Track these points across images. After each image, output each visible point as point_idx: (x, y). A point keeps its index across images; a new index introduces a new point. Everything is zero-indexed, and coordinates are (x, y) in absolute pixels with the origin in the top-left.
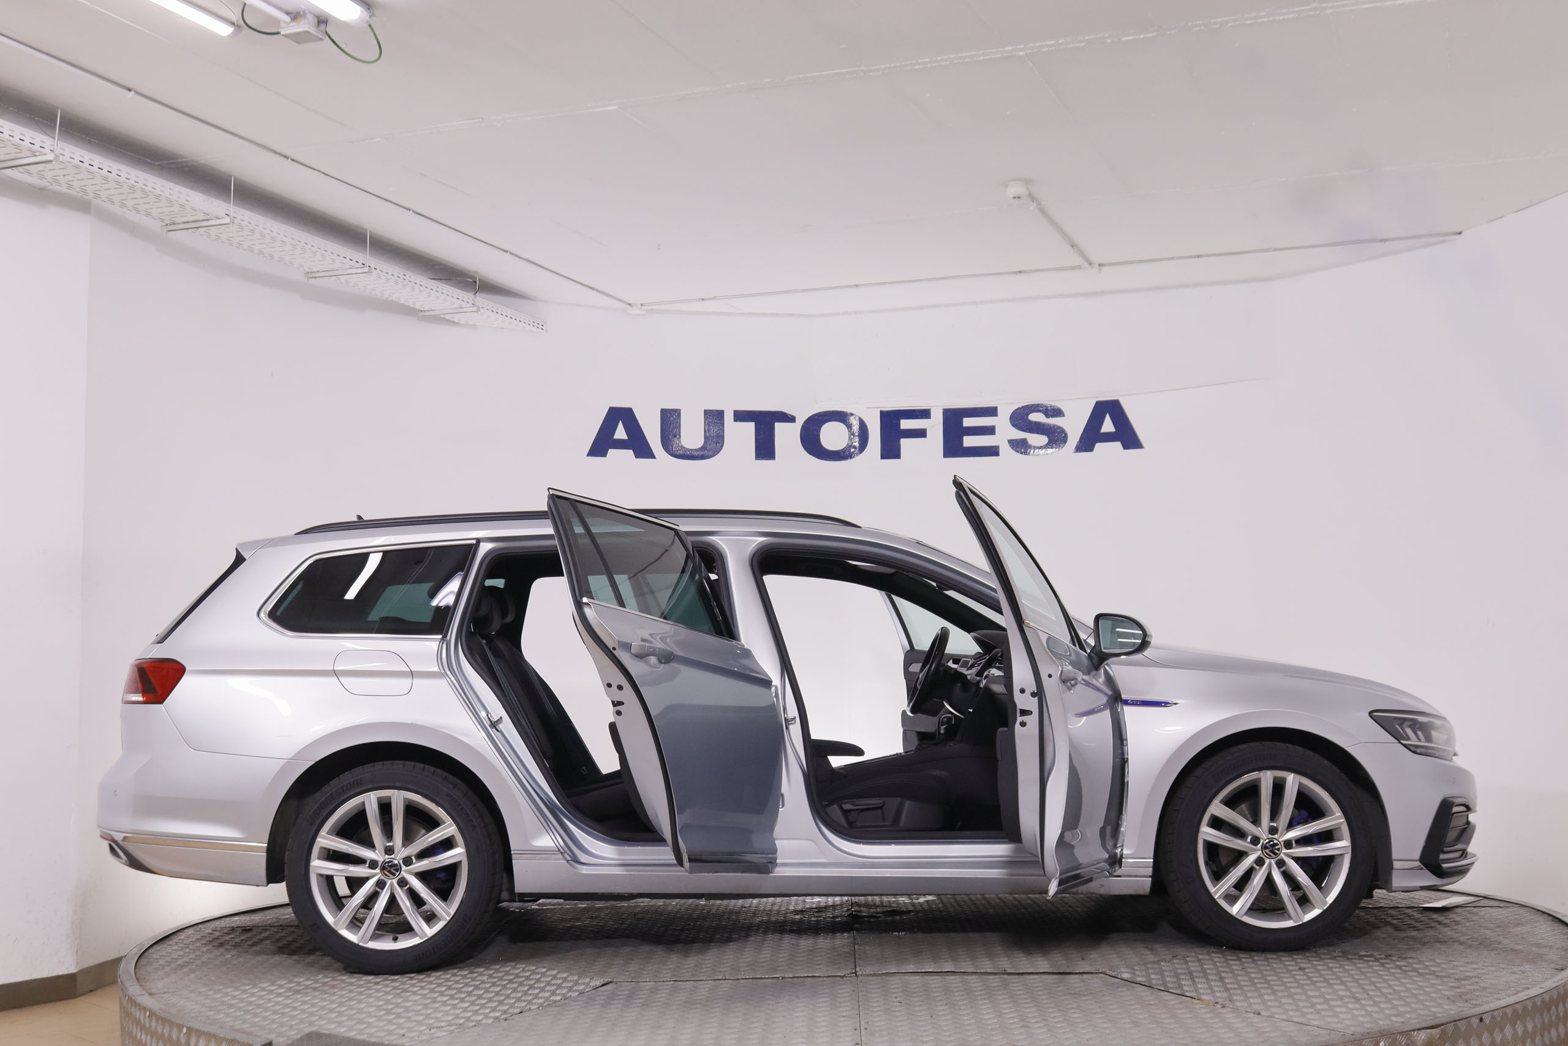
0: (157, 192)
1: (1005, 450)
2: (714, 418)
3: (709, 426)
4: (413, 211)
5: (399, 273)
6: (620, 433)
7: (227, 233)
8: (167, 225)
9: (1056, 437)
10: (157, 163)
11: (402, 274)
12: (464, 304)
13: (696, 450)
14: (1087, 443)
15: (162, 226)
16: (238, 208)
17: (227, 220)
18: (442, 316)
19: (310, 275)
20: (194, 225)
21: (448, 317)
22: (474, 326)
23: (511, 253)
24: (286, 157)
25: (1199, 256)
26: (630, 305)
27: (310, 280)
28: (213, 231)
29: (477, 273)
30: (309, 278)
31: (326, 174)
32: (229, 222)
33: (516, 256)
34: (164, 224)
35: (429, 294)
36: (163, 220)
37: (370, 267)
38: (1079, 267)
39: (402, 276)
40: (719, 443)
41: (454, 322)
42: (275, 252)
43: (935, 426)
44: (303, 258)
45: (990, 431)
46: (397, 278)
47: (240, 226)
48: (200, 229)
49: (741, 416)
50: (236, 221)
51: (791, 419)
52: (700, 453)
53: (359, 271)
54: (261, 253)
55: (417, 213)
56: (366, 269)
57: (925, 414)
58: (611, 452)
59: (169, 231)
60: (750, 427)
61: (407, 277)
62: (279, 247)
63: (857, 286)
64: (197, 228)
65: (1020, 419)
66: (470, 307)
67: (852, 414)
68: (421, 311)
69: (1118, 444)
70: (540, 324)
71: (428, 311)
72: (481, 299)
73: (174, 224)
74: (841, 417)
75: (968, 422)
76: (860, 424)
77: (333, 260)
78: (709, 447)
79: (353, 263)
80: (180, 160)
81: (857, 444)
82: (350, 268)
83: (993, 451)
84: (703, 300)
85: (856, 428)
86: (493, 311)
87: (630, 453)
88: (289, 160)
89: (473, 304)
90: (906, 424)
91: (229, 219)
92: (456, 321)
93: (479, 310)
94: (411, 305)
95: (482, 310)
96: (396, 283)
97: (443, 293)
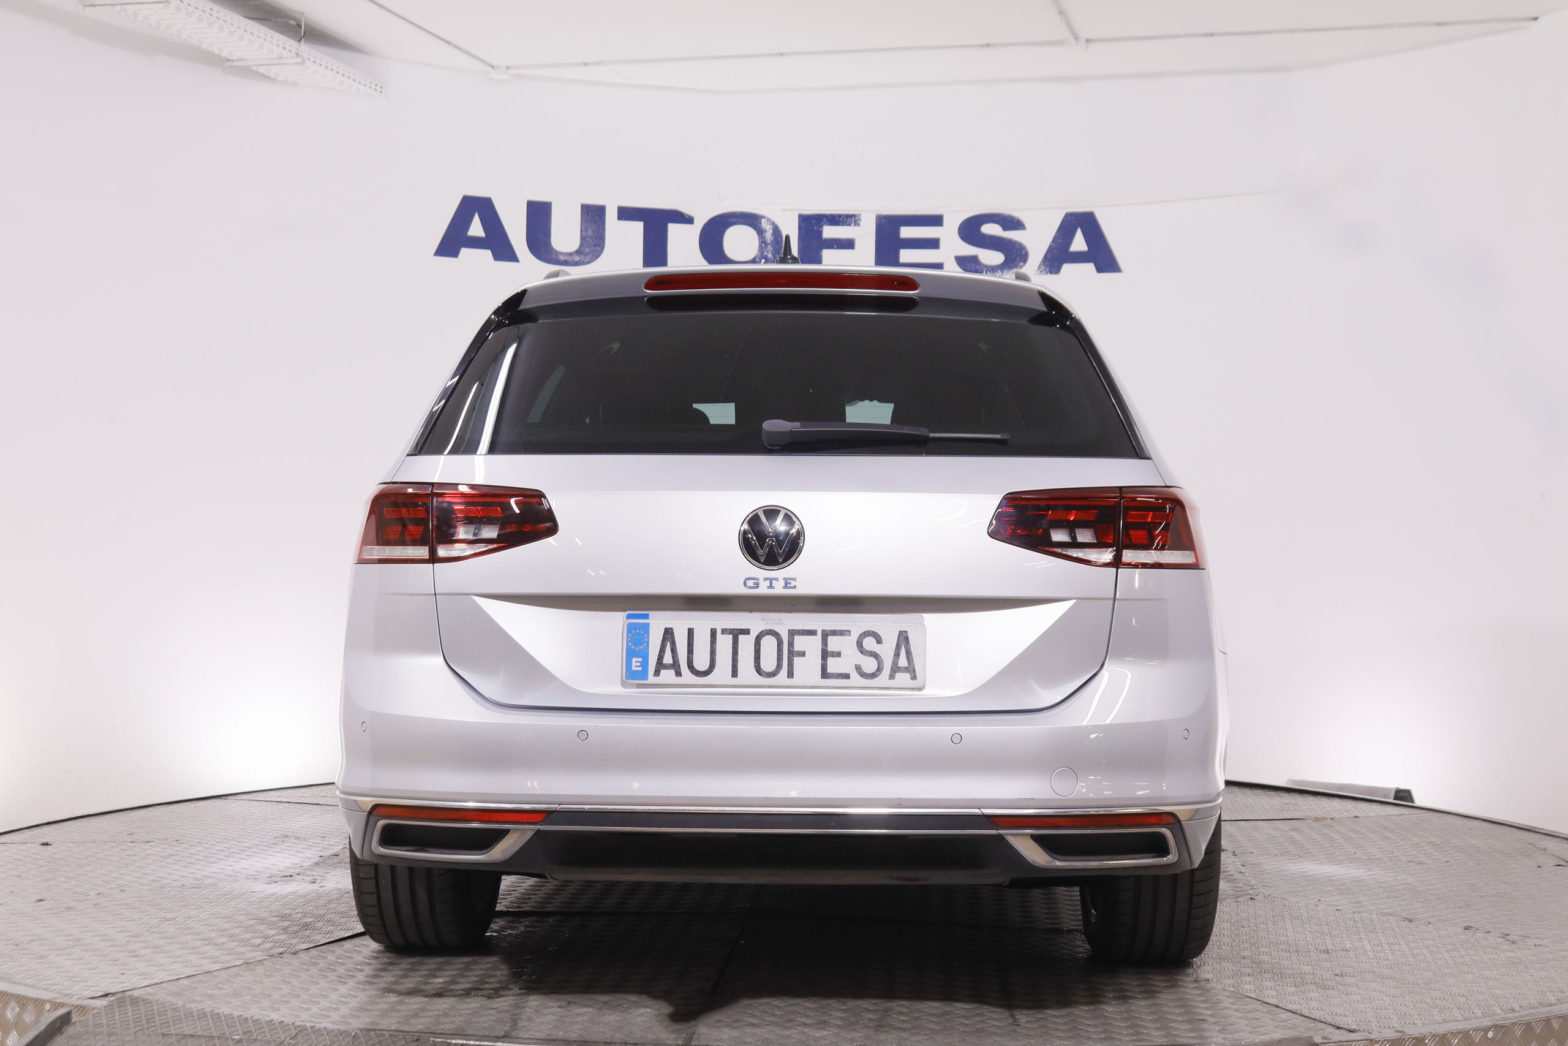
1: (951, 268)
2: (593, 215)
3: (587, 225)
5: (205, 7)
6: (476, 229)
9: (1015, 255)
11: (208, 7)
12: (285, 53)
13: (569, 254)
14: (1052, 263)
18: (254, 68)
21: (262, 70)
22: (296, 84)
25: (1210, 35)
26: (492, 66)
29: (303, 14)
35: (242, 38)
38: (1060, 43)
39: (208, 10)
40: (599, 245)
41: (268, 77)
43: (865, 236)
45: (933, 244)
49: (626, 214)
51: (689, 220)
52: (575, 258)
57: (852, 220)
58: (465, 252)
60: (638, 227)
63: (781, 54)
65: (971, 230)
66: (293, 57)
67: (764, 217)
68: (228, 60)
69: (1090, 267)
70: (379, 86)
71: (237, 60)
72: (307, 49)
74: (751, 220)
75: (907, 232)
76: (774, 229)
78: (584, 251)
81: (769, 257)
84: (585, 64)
85: (768, 234)
86: (320, 65)
87: (488, 253)
89: (297, 54)
90: (830, 232)
92: (273, 76)
93: (303, 62)
94: (216, 52)
95: (307, 62)
96: (200, 19)
97: (259, 37)
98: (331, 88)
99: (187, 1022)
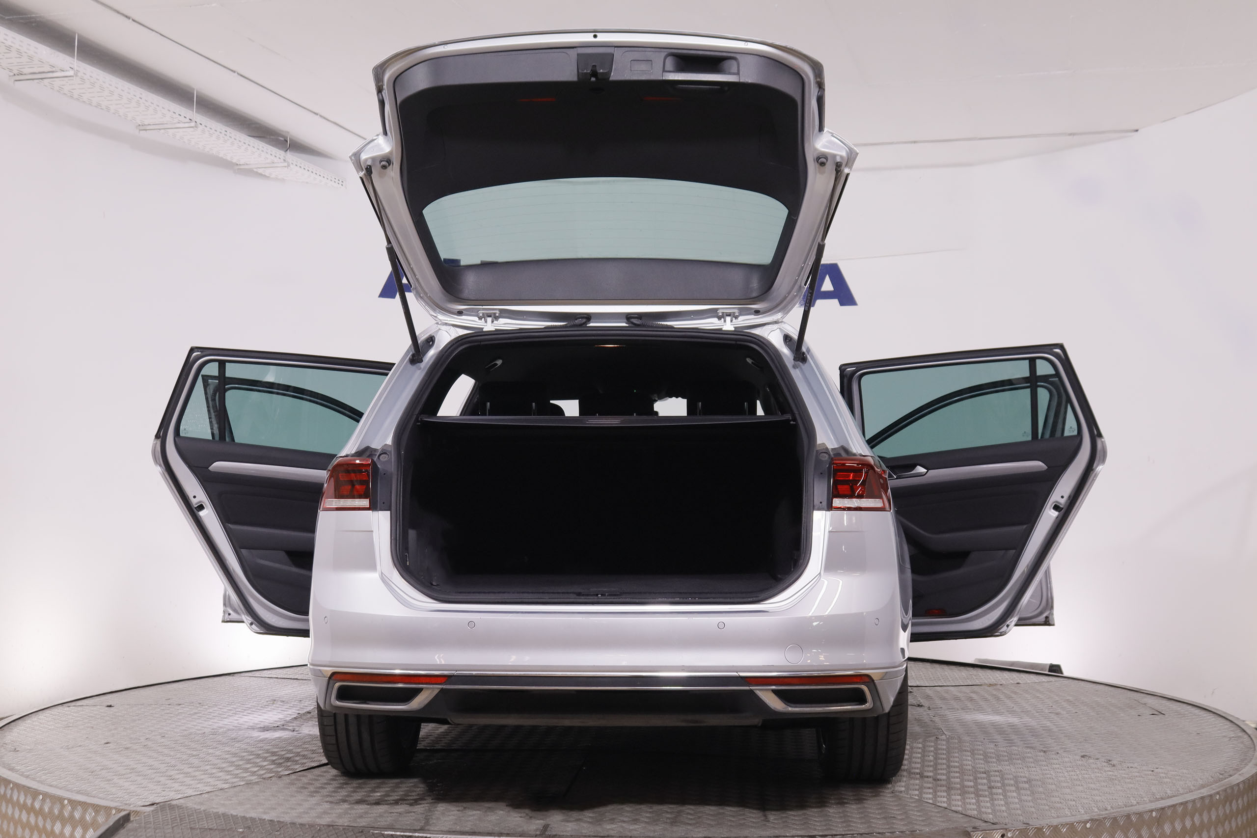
0: (9, 43)
4: (238, 74)
5: (222, 130)
7: (70, 85)
8: (15, 75)
10: (7, 18)
11: (224, 130)
12: (276, 160)
15: (10, 76)
16: (80, 62)
17: (71, 73)
18: (255, 170)
19: (143, 128)
20: (40, 77)
21: (260, 171)
22: (283, 180)
23: (321, 116)
24: (128, 17)
27: (141, 132)
28: (57, 83)
29: (288, 132)
30: (140, 130)
31: (163, 36)
32: (73, 75)
33: (324, 118)
34: (12, 74)
35: (246, 149)
36: (11, 70)
37: (196, 122)
39: (224, 132)
41: (265, 176)
42: (111, 105)
44: (137, 111)
46: (219, 134)
47: (82, 79)
48: (45, 80)
50: (79, 74)
53: (187, 125)
54: (98, 105)
55: (242, 76)
56: (193, 124)
59: (16, 81)
61: (228, 134)
62: (116, 100)
64: (41, 79)
66: (281, 162)
68: (237, 164)
70: (337, 179)
71: (243, 165)
72: (291, 157)
73: (21, 74)
77: (164, 115)
79: (181, 118)
80: (29, 16)
82: (179, 123)
86: (300, 167)
88: (131, 20)
89: (284, 160)
91: (73, 72)
92: (268, 175)
93: (289, 166)
94: (229, 160)
95: (291, 166)
96: (218, 138)
97: (258, 149)
98: (307, 183)
99: (207, 821)
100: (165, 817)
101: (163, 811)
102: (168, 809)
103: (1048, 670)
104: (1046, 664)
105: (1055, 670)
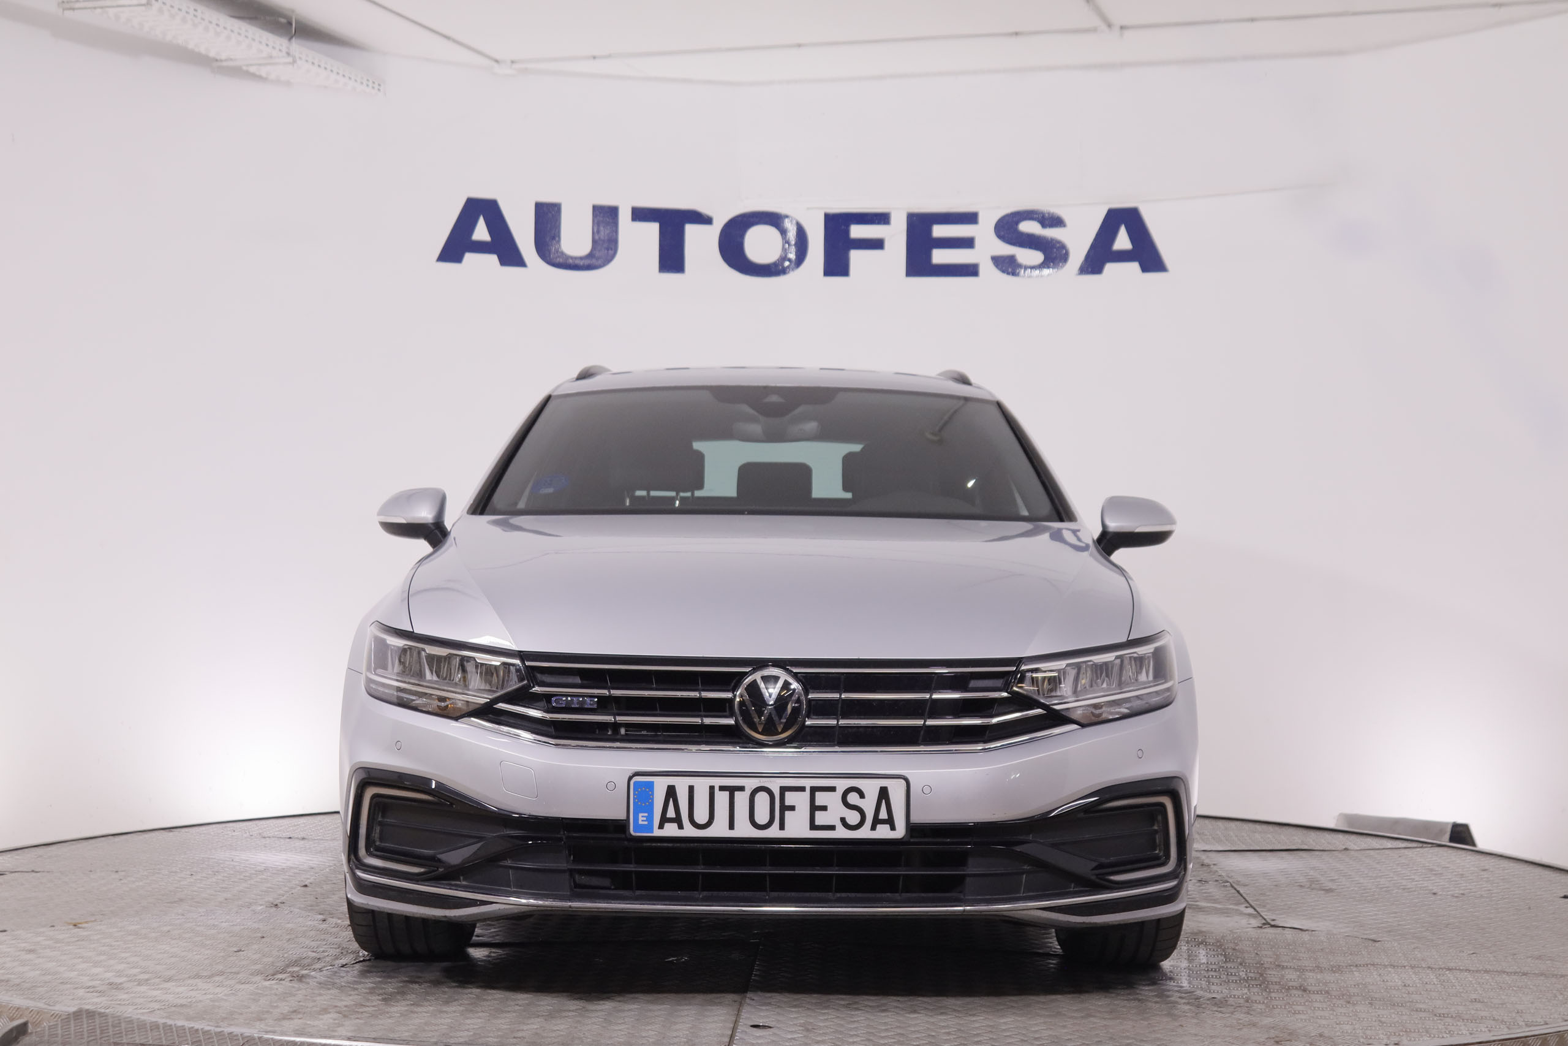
1: (987, 269)
2: (606, 216)
3: (598, 226)
5: (189, 8)
6: (481, 232)
9: (1054, 254)
11: (192, 9)
12: (275, 53)
13: (581, 258)
14: (1094, 263)
18: (245, 68)
19: (67, 6)
21: (252, 69)
22: (288, 84)
25: (1253, 20)
26: (497, 61)
27: (66, 12)
29: (293, 11)
30: (64, 10)
35: (228, 38)
38: (1094, 30)
39: (192, 11)
40: (612, 249)
41: (259, 77)
43: (896, 235)
45: (967, 243)
46: (184, 15)
49: (640, 215)
51: (707, 220)
52: (587, 262)
53: (135, 2)
56: (145, 1)
57: (882, 218)
58: (469, 257)
60: (652, 229)
61: (199, 13)
63: (799, 46)
65: (1007, 229)
66: (283, 57)
67: (787, 217)
68: (217, 60)
69: (1135, 266)
70: (376, 83)
71: (226, 60)
72: (298, 47)
74: (773, 219)
75: (939, 231)
76: (797, 229)
78: (597, 254)
81: (792, 256)
83: (970, 270)
84: (594, 58)
85: (792, 235)
86: (313, 63)
87: (493, 259)
89: (288, 54)
90: (857, 231)
92: (264, 76)
93: (294, 62)
94: (203, 52)
95: (299, 62)
96: (184, 20)
97: (246, 37)
99: (139, 1033)
100: (79, 1027)
101: (78, 1019)
102: (85, 1016)
103: (1447, 836)
104: (1447, 824)
105: (1460, 835)
